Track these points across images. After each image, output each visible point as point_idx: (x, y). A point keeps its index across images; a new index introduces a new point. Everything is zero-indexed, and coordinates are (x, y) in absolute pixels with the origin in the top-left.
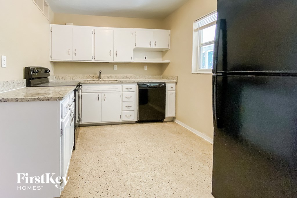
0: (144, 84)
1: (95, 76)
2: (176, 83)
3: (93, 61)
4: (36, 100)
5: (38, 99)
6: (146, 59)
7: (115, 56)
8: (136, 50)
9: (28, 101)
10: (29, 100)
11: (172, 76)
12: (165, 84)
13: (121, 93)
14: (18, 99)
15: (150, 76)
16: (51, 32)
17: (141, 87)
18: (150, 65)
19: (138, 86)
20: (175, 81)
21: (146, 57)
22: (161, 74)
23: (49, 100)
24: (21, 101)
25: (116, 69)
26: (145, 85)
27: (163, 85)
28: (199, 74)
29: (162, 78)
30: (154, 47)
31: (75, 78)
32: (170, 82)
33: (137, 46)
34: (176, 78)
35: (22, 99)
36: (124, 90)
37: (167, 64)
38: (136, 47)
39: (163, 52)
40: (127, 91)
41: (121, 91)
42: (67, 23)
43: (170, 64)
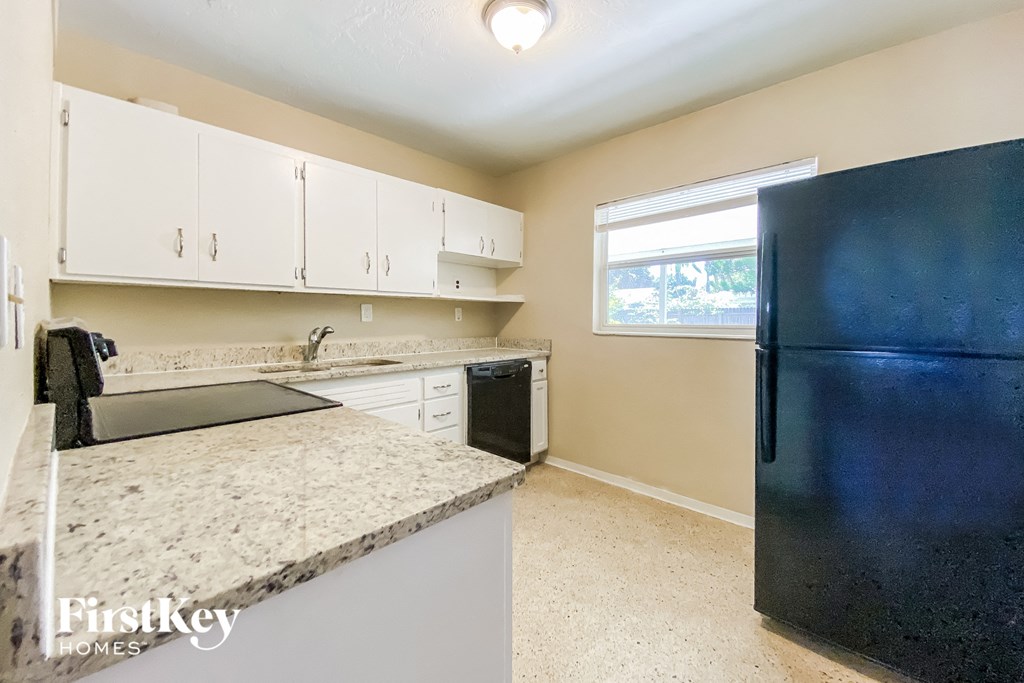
0: (482, 367)
1: (287, 347)
2: (548, 358)
3: (299, 288)
4: (447, 515)
5: (454, 504)
6: (458, 287)
7: (382, 273)
8: (447, 260)
9: (419, 527)
10: (423, 520)
11: (535, 341)
12: (530, 364)
13: (418, 405)
14: (373, 536)
15: (469, 341)
16: (66, 124)
17: (478, 378)
18: (470, 307)
19: (466, 376)
20: (546, 352)
21: (458, 282)
22: (495, 333)
23: (489, 496)
24: (387, 544)
25: (370, 320)
26: (488, 369)
27: (526, 366)
28: (614, 335)
29: (500, 345)
30: (490, 257)
31: (190, 361)
32: (538, 357)
33: (448, 248)
34: (547, 344)
35: (391, 527)
36: (430, 393)
37: (514, 307)
38: (447, 250)
39: (500, 272)
40: (436, 394)
41: (420, 397)
42: (141, 99)
43: (523, 306)
